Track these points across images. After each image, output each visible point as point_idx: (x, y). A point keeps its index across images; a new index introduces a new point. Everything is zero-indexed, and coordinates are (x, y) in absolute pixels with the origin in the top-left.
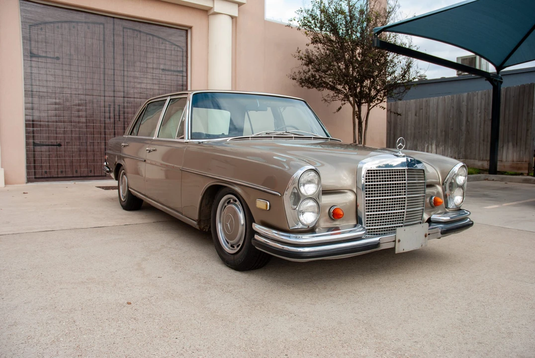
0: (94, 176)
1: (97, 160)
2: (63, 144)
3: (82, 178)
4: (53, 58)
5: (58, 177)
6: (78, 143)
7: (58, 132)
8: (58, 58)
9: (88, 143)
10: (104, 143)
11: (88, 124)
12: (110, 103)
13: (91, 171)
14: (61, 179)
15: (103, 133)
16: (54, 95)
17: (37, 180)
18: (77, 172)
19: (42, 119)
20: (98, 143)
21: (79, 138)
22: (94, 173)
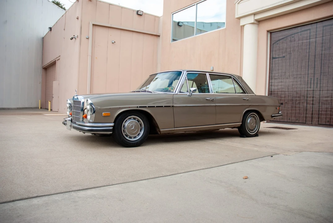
0: (299, 123)
1: (301, 113)
2: (284, 103)
3: (292, 123)
4: (282, 57)
5: (280, 121)
6: (291, 103)
7: (282, 96)
8: (284, 57)
9: (297, 103)
10: (306, 103)
11: (297, 92)
12: (311, 78)
13: (297, 120)
14: (282, 122)
15: (306, 97)
16: (281, 77)
17: (271, 122)
18: (289, 119)
19: (275, 91)
20: (303, 102)
21: (292, 100)
22: (299, 121)
